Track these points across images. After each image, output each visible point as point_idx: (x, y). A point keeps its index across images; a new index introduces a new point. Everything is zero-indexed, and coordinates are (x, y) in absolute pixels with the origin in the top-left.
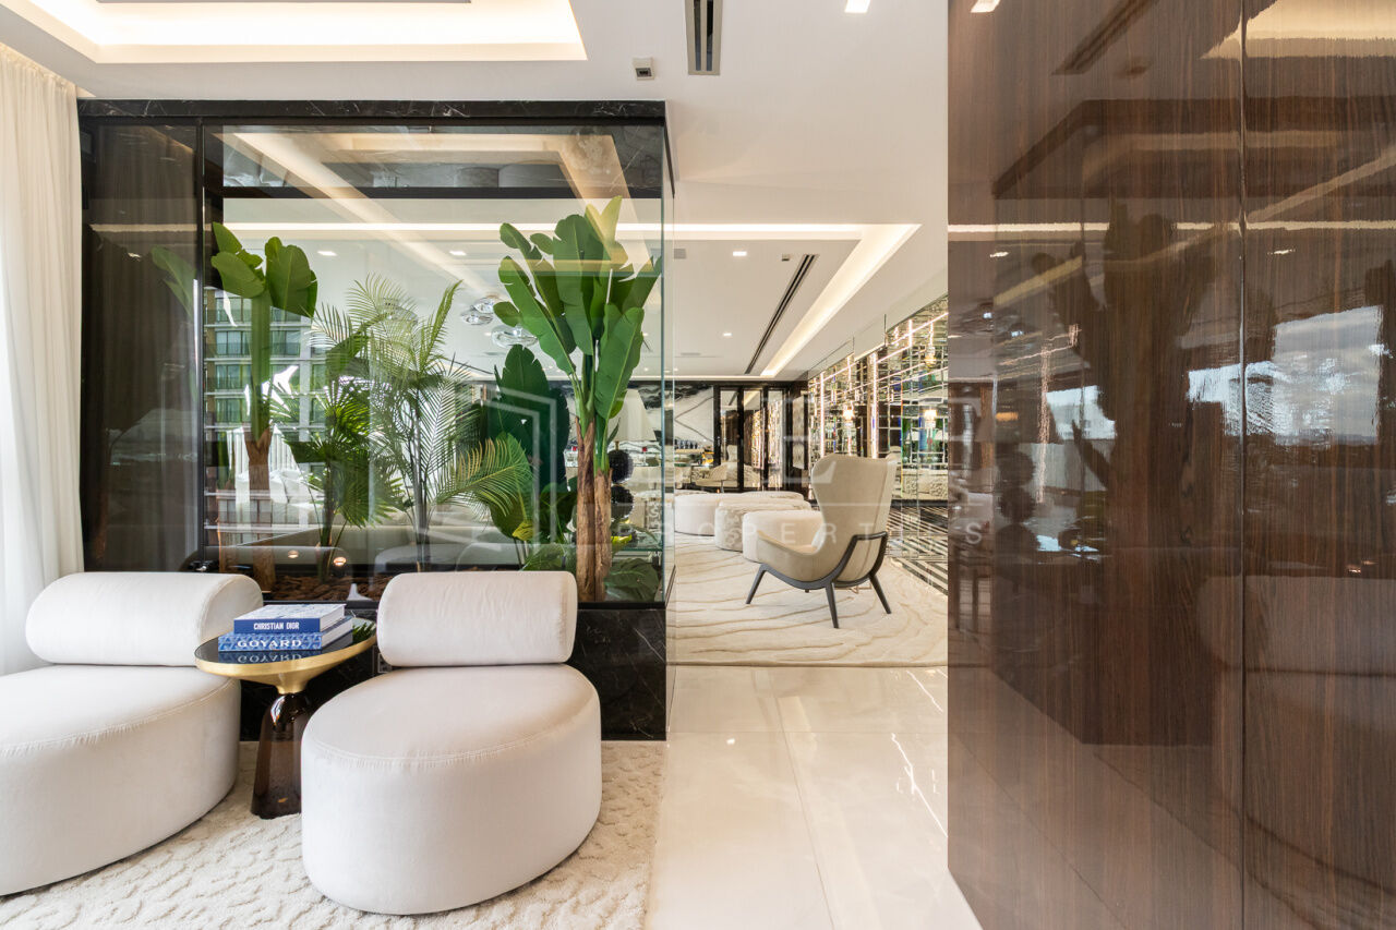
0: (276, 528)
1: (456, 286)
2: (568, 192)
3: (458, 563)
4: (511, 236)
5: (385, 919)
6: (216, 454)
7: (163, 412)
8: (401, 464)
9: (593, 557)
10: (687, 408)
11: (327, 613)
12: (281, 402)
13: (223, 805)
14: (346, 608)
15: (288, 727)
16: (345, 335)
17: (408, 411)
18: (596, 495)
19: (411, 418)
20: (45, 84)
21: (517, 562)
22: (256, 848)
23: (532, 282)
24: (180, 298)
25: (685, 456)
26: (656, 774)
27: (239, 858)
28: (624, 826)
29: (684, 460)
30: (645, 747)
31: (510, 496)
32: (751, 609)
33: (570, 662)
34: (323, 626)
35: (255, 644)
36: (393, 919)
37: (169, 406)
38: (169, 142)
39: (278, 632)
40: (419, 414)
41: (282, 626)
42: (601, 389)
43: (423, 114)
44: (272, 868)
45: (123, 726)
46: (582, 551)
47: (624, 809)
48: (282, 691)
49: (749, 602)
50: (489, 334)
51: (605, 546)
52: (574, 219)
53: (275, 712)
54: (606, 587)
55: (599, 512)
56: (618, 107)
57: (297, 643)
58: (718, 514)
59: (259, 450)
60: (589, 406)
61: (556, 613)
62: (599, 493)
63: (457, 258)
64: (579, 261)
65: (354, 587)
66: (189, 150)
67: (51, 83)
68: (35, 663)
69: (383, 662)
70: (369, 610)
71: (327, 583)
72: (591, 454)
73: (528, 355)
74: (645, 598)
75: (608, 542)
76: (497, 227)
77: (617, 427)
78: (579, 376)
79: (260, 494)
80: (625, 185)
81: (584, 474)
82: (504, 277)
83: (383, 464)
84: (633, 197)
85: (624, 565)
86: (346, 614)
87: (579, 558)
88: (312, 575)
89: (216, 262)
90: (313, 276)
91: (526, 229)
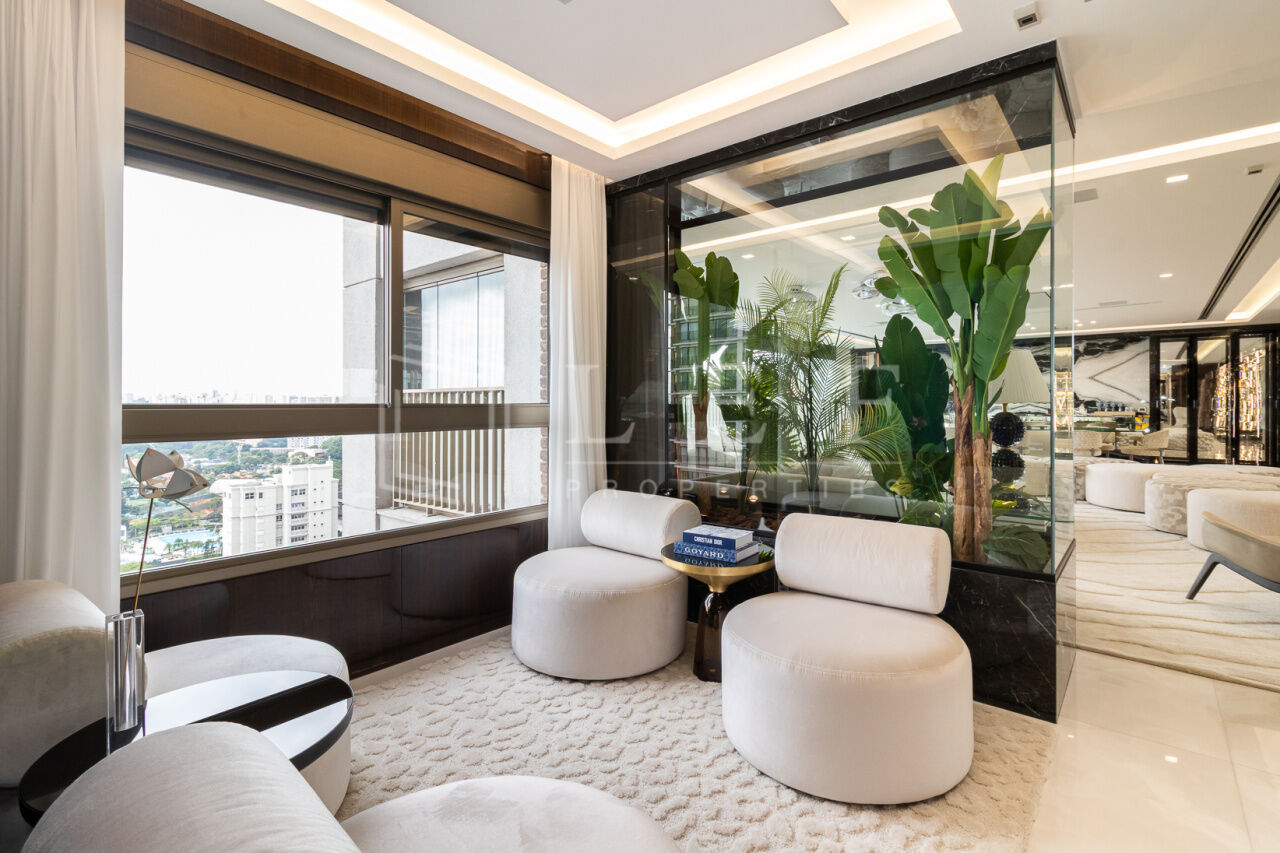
0: (712, 469)
1: (842, 269)
2: (950, 161)
3: (842, 509)
4: (889, 217)
5: (776, 784)
6: (675, 412)
7: (647, 383)
8: (797, 423)
9: (971, 519)
10: (1110, 364)
11: (741, 536)
12: (715, 375)
13: (677, 662)
14: (754, 535)
15: (715, 617)
16: (756, 320)
17: (802, 380)
18: (975, 457)
19: (805, 385)
20: (590, 181)
21: (897, 516)
22: (695, 698)
23: (910, 255)
24: (656, 304)
25: (1109, 420)
26: (1040, 754)
27: (684, 701)
28: (996, 791)
29: (1107, 424)
30: (1028, 723)
31: (887, 454)
32: (1193, 605)
33: (940, 616)
34: (737, 546)
35: (695, 551)
36: (782, 786)
37: (651, 379)
38: (651, 199)
39: (709, 545)
40: (811, 381)
41: (711, 542)
42: (980, 351)
43: (813, 130)
44: (703, 716)
45: (624, 592)
46: (960, 512)
47: (998, 775)
48: (712, 590)
49: (1192, 596)
50: (878, 306)
51: (985, 509)
52: (952, 189)
53: (708, 604)
54: (987, 551)
55: (978, 474)
56: (999, 64)
57: (721, 556)
58: (1149, 486)
59: (701, 411)
60: (966, 370)
61: (927, 567)
62: (978, 455)
63: (848, 242)
64: (957, 226)
65: (762, 520)
66: (662, 201)
67: (593, 179)
68: (584, 543)
69: (781, 584)
70: (769, 539)
71: (745, 514)
72: (969, 417)
73: (908, 323)
74: (1032, 567)
75: (988, 506)
76: (876, 210)
77: (1000, 391)
78: (957, 338)
79: (701, 442)
80: (1013, 139)
81: (962, 435)
82: (883, 254)
83: (785, 423)
84: (1022, 149)
85: (1005, 531)
86: (754, 539)
87: (956, 517)
88: (736, 507)
89: (676, 277)
90: (735, 276)
91: (903, 207)
